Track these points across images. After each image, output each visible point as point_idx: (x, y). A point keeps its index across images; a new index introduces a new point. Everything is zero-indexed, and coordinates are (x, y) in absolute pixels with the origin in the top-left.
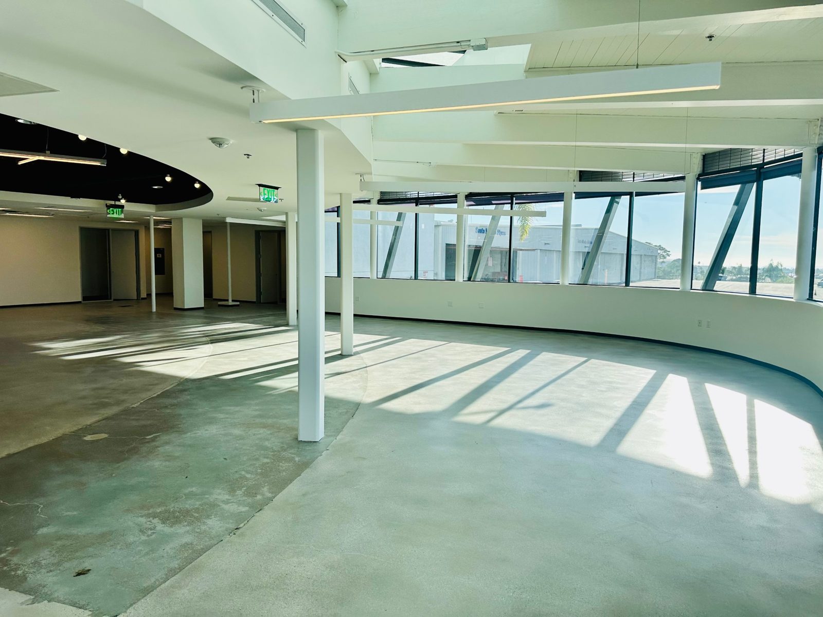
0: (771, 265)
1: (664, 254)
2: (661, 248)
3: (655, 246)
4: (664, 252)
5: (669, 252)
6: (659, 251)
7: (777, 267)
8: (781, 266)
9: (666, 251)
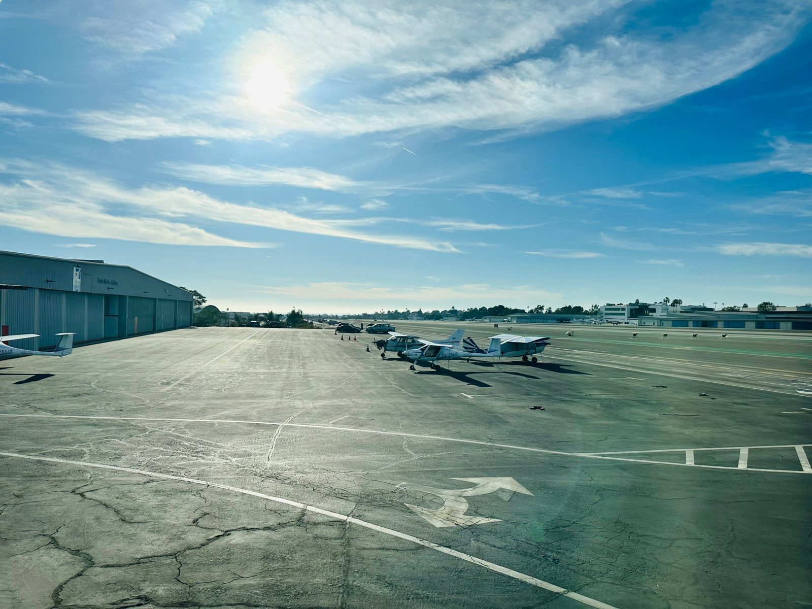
0: (293, 311)
1: (199, 300)
2: (195, 293)
3: (190, 291)
4: (200, 298)
5: (205, 297)
6: (194, 297)
7: (298, 313)
8: (302, 313)
9: (201, 297)
